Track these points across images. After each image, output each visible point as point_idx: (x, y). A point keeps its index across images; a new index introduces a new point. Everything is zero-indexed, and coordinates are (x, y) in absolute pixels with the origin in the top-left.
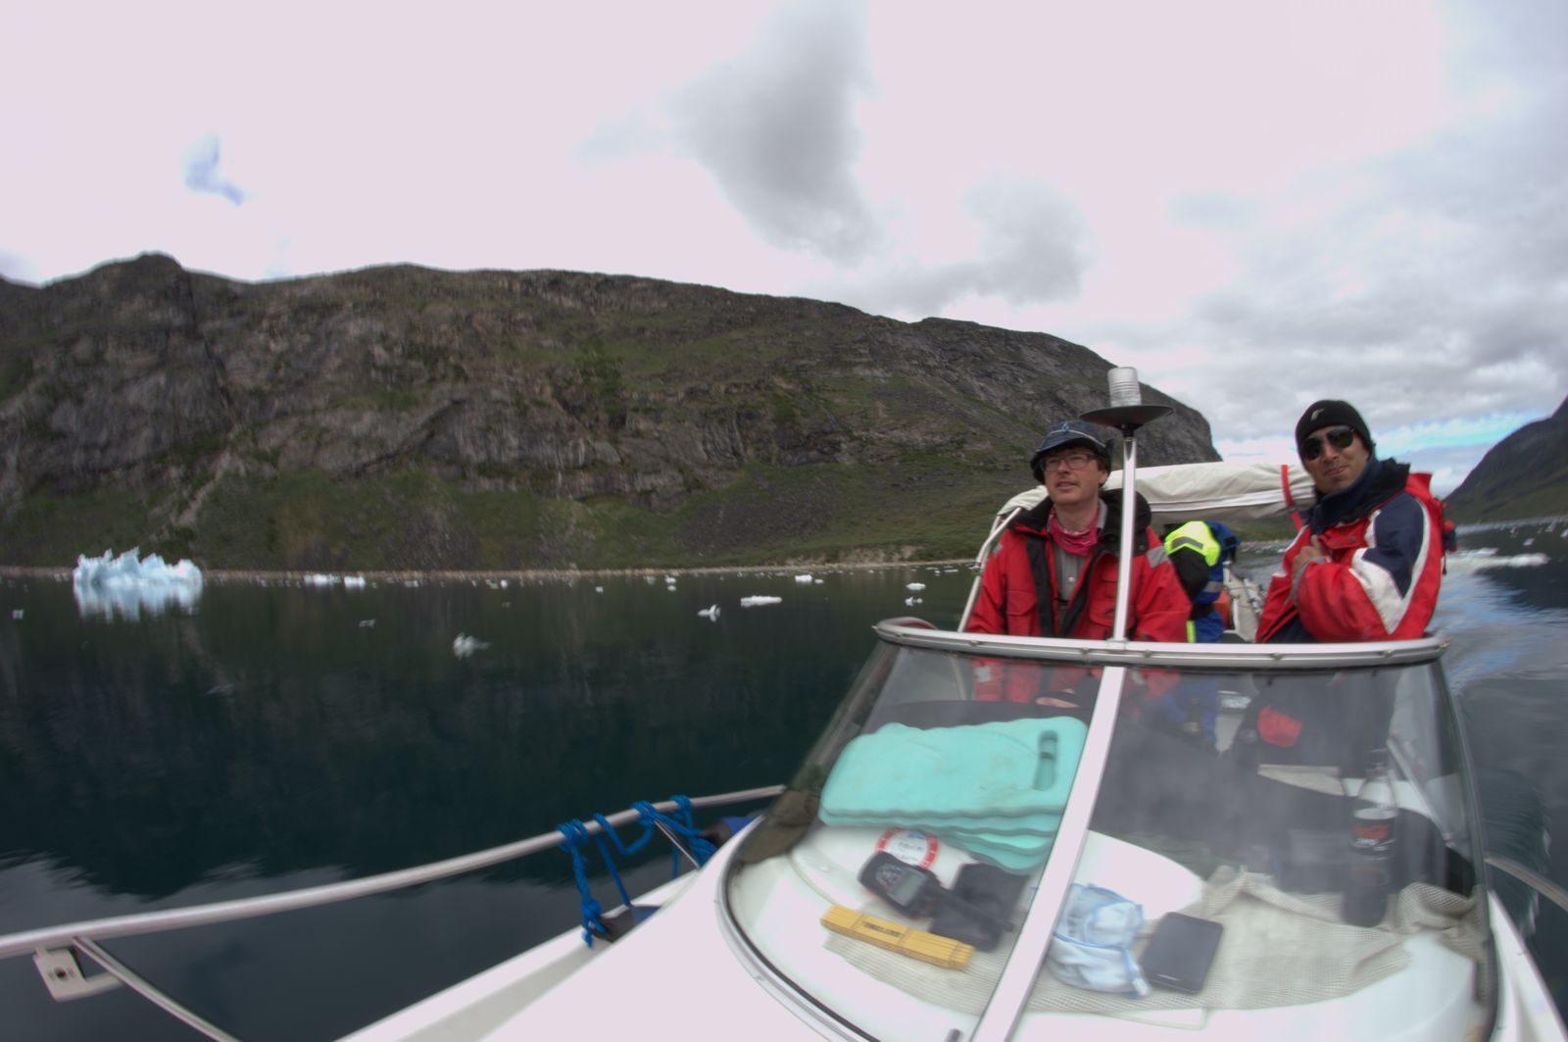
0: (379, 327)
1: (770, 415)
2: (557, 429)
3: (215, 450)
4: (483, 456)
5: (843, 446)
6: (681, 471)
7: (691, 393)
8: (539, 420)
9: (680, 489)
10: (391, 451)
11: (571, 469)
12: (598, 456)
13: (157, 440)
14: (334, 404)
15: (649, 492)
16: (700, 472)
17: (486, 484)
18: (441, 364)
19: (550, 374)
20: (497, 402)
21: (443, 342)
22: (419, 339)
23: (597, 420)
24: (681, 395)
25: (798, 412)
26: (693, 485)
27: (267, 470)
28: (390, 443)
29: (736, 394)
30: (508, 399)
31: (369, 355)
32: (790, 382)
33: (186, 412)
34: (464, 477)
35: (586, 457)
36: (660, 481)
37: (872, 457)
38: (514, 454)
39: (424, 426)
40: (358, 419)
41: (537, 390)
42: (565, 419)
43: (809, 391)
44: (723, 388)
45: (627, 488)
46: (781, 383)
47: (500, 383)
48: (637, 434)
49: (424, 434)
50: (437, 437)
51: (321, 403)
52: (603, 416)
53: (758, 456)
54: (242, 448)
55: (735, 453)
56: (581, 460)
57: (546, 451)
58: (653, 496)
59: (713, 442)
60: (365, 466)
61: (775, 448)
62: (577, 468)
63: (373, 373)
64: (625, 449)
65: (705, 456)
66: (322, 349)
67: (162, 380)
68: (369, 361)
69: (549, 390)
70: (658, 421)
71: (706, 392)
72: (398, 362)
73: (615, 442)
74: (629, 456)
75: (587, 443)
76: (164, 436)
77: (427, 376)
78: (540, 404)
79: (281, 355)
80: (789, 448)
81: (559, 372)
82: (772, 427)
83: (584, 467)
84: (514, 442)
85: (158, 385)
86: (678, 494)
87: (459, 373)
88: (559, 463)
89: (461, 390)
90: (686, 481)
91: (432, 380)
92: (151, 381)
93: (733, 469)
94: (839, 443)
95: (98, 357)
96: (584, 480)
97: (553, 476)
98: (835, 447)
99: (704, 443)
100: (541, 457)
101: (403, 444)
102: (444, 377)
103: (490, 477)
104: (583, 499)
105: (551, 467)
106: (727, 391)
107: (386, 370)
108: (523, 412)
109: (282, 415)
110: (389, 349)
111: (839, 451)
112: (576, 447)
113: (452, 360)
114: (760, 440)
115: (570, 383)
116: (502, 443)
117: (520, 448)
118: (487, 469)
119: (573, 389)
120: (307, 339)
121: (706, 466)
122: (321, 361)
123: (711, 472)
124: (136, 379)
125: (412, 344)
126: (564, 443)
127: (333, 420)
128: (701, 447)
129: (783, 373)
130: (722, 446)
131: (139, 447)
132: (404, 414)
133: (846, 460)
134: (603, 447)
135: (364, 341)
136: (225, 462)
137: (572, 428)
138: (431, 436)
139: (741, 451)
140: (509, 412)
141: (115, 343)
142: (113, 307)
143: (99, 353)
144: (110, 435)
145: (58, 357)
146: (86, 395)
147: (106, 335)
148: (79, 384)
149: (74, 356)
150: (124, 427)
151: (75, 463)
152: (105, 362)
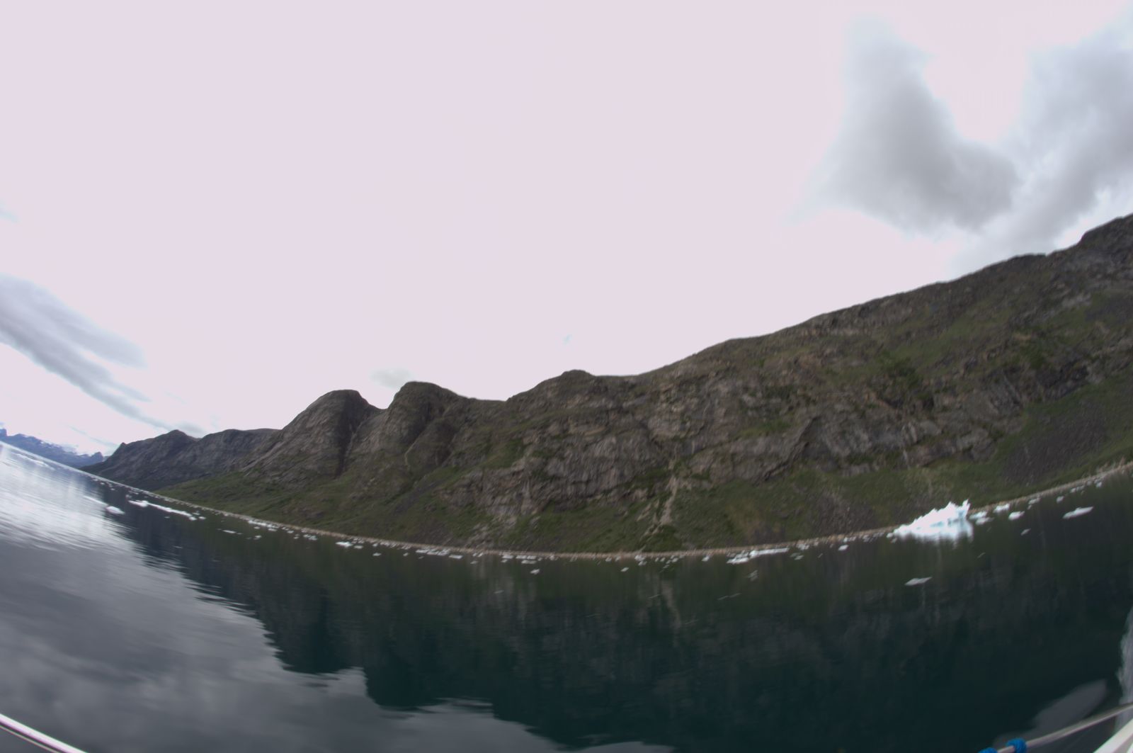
0: (740, 383)
1: (1027, 366)
2: (890, 421)
3: (665, 477)
4: (847, 452)
5: (1089, 369)
6: (984, 427)
7: (968, 367)
8: (876, 418)
9: (989, 441)
10: (785, 460)
11: (911, 446)
12: (926, 432)
13: (622, 476)
14: (733, 438)
15: (970, 449)
16: (997, 424)
17: (856, 470)
18: (792, 397)
19: (869, 385)
20: (842, 412)
21: (788, 382)
22: (770, 384)
23: (914, 406)
24: (962, 371)
25: (1045, 355)
26: (996, 436)
27: (705, 484)
28: (781, 455)
29: (995, 357)
30: (848, 408)
31: (741, 401)
32: (1026, 334)
33: (637, 457)
34: (839, 467)
35: (918, 436)
36: (973, 439)
37: (1113, 369)
38: (869, 445)
39: (800, 440)
40: (754, 443)
41: (866, 397)
42: (893, 413)
43: (1042, 335)
44: (985, 357)
45: (953, 450)
46: (1022, 337)
47: (839, 400)
48: (945, 409)
49: (803, 444)
50: (811, 446)
51: (724, 438)
52: (918, 403)
53: (1031, 400)
54: (683, 474)
55: (1016, 402)
56: (915, 439)
57: (888, 438)
58: (973, 451)
59: (997, 398)
60: (771, 472)
61: (1040, 388)
62: (913, 444)
63: (750, 413)
64: (942, 422)
65: (996, 412)
66: (708, 405)
67: (614, 440)
68: (742, 405)
69: (873, 395)
70: (956, 395)
71: (976, 363)
72: (763, 402)
73: (932, 419)
74: (946, 426)
75: (914, 425)
76: (626, 472)
77: (787, 407)
78: (871, 406)
79: (682, 414)
80: (1050, 386)
81: (874, 380)
82: (1032, 373)
83: (918, 442)
84: (865, 437)
85: (611, 444)
86: (989, 445)
87: (809, 401)
88: (901, 444)
89: (815, 411)
90: (990, 435)
91: (791, 409)
92: (606, 442)
93: (1018, 415)
94: (1085, 367)
95: (565, 433)
96: (922, 451)
97: (899, 455)
98: (1083, 372)
99: (992, 401)
100: (887, 443)
101: (791, 454)
102: (798, 404)
103: (858, 464)
104: (927, 465)
105: (897, 448)
106: (988, 357)
107: (757, 409)
108: (862, 415)
109: (700, 450)
110: (753, 395)
111: (1087, 374)
112: (908, 430)
113: (799, 392)
114: (1028, 387)
115: (885, 387)
116: (857, 439)
117: (870, 439)
118: (853, 459)
119: (889, 390)
120: (695, 401)
121: (1000, 419)
122: (711, 412)
123: (1005, 422)
124: (596, 442)
125: (767, 389)
126: (898, 429)
127: (738, 447)
128: (991, 406)
129: (1018, 328)
130: (1005, 400)
131: (611, 480)
132: (784, 435)
133: (1095, 380)
134: (926, 424)
135: (734, 394)
136: (674, 484)
137: (899, 417)
138: (807, 445)
139: (1019, 399)
140: (853, 417)
141: (575, 424)
142: (563, 404)
143: (565, 431)
144: (589, 475)
145: (539, 436)
146: (566, 454)
147: (567, 420)
148: (559, 449)
149: (549, 434)
150: (598, 471)
151: (569, 493)
152: (570, 435)
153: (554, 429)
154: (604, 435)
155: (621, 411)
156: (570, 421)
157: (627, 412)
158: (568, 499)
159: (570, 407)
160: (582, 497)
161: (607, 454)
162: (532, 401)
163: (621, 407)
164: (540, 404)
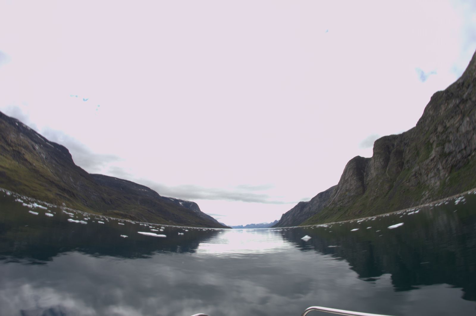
141: (448, 121)
142: (438, 114)
143: (445, 127)
144: (465, 144)
145: (436, 135)
146: (450, 139)
147: (443, 121)
148: (446, 138)
149: (439, 132)
150: (467, 139)
151: (459, 158)
152: (448, 127)
153: (440, 129)
154: (462, 119)
155: (464, 101)
156: (445, 121)
157: (467, 100)
158: (460, 162)
159: (442, 114)
160: (466, 158)
161: (468, 129)
162: (426, 120)
163: (463, 99)
164: (430, 119)
